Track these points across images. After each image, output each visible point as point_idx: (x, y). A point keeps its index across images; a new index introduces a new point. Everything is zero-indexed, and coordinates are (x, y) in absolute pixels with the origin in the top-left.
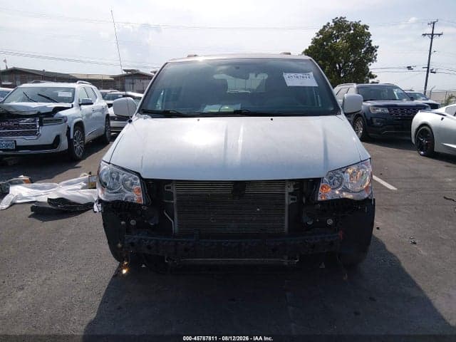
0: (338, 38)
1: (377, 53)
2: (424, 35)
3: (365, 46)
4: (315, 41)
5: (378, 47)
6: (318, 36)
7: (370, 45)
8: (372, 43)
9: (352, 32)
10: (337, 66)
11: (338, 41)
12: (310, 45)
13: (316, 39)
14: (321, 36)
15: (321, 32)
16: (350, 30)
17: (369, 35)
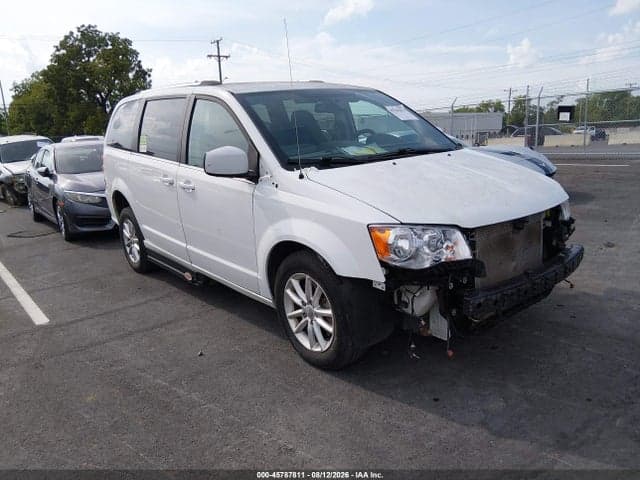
0: (89, 54)
1: (151, 78)
2: (210, 56)
3: (133, 69)
4: (57, 58)
5: (151, 71)
6: (58, 50)
7: (140, 67)
8: (142, 64)
9: (110, 47)
10: (98, 96)
11: (91, 59)
12: (49, 64)
13: (57, 56)
14: (63, 51)
15: (63, 45)
16: (107, 45)
17: (135, 53)
